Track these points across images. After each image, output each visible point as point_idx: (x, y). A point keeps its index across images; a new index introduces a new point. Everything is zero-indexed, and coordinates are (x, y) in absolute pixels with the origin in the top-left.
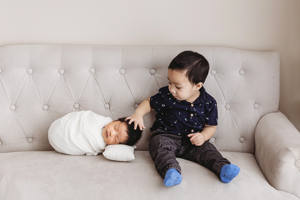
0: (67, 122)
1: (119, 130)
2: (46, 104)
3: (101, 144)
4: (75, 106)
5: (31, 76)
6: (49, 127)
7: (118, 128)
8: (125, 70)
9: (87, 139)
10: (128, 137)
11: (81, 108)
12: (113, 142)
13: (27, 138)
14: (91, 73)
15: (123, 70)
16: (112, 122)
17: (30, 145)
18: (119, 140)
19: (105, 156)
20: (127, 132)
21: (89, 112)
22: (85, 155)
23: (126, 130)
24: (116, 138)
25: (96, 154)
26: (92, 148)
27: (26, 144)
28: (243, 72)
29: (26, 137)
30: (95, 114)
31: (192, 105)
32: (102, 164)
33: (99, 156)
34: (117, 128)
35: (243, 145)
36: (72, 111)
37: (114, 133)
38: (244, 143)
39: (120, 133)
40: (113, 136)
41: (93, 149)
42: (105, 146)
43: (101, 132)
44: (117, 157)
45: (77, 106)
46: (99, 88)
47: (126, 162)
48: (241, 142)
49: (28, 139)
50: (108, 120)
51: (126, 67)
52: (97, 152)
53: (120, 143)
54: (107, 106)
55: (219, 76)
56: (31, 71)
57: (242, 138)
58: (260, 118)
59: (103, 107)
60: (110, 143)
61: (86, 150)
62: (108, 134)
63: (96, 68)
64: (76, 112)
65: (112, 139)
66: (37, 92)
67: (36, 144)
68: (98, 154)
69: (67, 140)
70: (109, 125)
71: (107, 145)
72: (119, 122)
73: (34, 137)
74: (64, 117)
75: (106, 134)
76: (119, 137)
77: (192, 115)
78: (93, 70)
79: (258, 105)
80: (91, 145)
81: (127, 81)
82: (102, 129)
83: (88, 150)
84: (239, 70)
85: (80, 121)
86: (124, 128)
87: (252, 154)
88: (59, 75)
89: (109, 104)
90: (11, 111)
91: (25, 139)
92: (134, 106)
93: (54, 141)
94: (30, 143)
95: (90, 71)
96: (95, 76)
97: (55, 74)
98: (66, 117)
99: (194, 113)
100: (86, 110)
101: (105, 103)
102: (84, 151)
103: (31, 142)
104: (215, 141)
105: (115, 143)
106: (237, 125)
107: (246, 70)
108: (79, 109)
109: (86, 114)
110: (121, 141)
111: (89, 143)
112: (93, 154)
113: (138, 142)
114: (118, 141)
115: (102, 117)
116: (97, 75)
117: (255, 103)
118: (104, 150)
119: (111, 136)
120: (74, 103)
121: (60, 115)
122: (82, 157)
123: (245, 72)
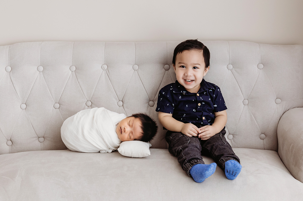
0: (80, 118)
1: (133, 126)
2: (58, 102)
3: (115, 141)
4: (87, 103)
5: (42, 73)
6: (61, 125)
7: (133, 124)
8: (138, 65)
9: (101, 135)
10: (142, 133)
11: (93, 105)
12: (128, 138)
13: (38, 138)
14: (104, 69)
15: (137, 66)
16: (126, 118)
17: (42, 145)
18: (134, 137)
19: (120, 152)
20: (142, 128)
21: (102, 109)
22: (99, 152)
23: (141, 125)
24: (131, 134)
25: (111, 151)
26: (106, 144)
27: (37, 144)
28: (262, 66)
29: (37, 136)
30: (109, 111)
31: (198, 95)
32: (117, 160)
33: (114, 153)
34: (131, 124)
35: (264, 142)
36: (84, 109)
37: (128, 129)
38: (265, 140)
39: (134, 129)
40: (127, 132)
41: (107, 146)
42: (119, 143)
43: (115, 128)
44: (132, 153)
45: (90, 104)
46: (112, 84)
47: (142, 159)
48: (261, 139)
49: (40, 139)
50: (122, 116)
51: (139, 63)
52: (112, 149)
53: (135, 140)
54: (121, 103)
55: (236, 71)
56: (41, 68)
57: (263, 135)
58: (282, 113)
59: (117, 104)
60: (124, 140)
61: (101, 147)
62: (122, 130)
63: (109, 65)
64: (89, 109)
65: (126, 136)
66: (49, 90)
67: (47, 143)
68: (113, 151)
69: (80, 137)
70: (122, 121)
71: (122, 142)
72: (133, 118)
73: (45, 136)
74: (77, 113)
75: (120, 131)
76: (134, 133)
77: (199, 104)
78: (106, 67)
79: (280, 100)
80: (105, 142)
81: (140, 77)
82: (116, 125)
83: (102, 147)
84: (257, 65)
85: (94, 117)
86: (138, 124)
87: (275, 151)
88: (70, 72)
89: (122, 101)
90: (22, 110)
91: (37, 138)
92: (148, 103)
93: (68, 139)
94: (42, 143)
95: (102, 67)
96: (108, 72)
97: (66, 71)
98: (79, 114)
99: (201, 102)
100: (99, 107)
101: (118, 101)
102: (98, 148)
103: (42, 141)
104: (233, 138)
105: (130, 139)
106: (256, 121)
107: (265, 64)
108: (91, 107)
109: (99, 111)
110: (136, 137)
111: (103, 139)
112: (107, 151)
113: (153, 138)
114: (132, 137)
115: (116, 114)
116: (110, 71)
117: (277, 98)
118: (119, 147)
119: (126, 132)
120: (86, 100)
121: (72, 113)
122: (96, 154)
123: (264, 66)
